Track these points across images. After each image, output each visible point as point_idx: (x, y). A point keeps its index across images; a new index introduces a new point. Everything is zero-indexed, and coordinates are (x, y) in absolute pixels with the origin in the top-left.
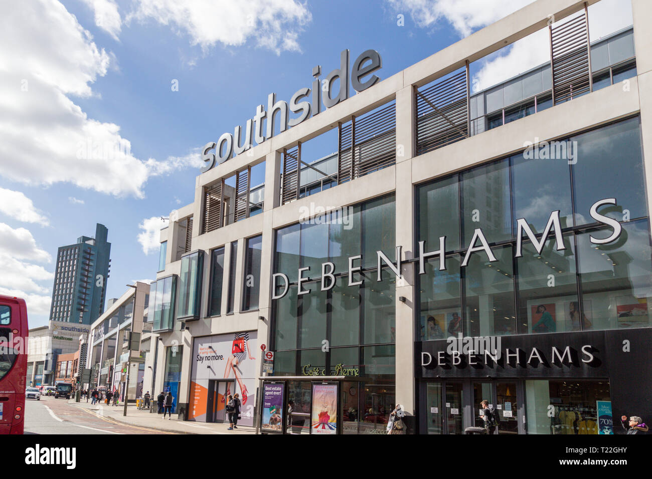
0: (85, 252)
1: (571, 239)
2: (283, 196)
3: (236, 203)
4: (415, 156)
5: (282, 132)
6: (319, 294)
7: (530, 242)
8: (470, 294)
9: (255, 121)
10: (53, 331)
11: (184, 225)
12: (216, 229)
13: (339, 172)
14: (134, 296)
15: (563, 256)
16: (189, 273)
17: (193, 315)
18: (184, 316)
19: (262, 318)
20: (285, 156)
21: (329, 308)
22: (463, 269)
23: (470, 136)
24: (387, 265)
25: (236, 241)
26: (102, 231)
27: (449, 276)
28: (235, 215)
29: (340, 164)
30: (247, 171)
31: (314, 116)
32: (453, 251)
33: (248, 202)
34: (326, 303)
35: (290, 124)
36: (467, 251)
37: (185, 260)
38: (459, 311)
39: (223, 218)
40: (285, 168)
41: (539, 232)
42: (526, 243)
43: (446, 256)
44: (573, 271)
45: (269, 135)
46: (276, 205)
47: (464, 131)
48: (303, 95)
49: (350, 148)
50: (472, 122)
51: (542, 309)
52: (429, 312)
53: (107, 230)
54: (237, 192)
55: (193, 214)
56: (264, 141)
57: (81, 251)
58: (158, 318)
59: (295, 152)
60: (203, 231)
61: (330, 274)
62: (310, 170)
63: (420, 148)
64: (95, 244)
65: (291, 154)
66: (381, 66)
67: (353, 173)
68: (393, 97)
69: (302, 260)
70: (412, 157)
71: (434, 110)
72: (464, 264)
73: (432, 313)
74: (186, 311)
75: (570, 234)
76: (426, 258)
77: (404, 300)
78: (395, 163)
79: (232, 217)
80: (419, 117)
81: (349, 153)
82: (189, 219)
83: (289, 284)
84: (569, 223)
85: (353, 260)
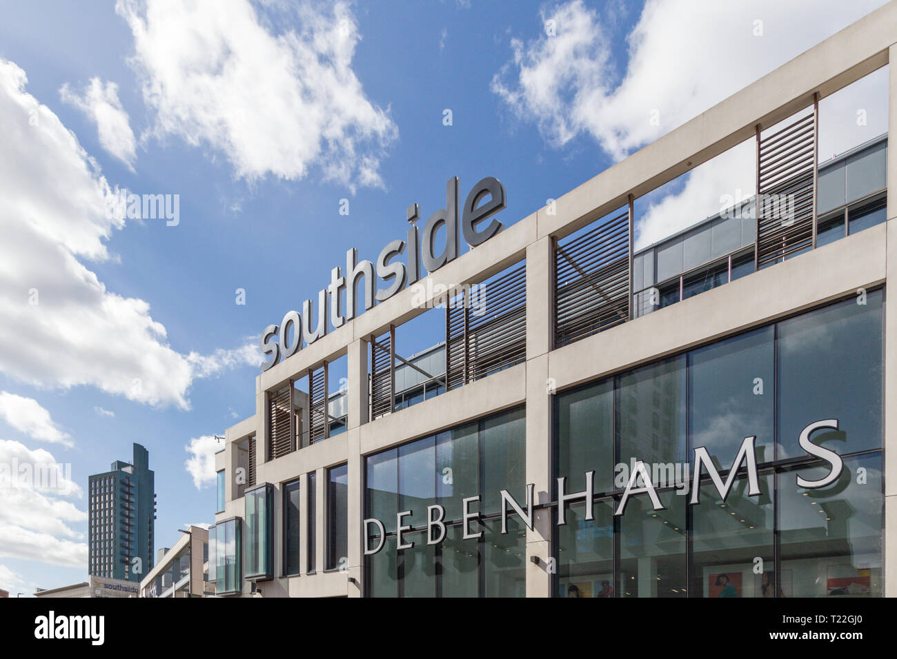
0: (123, 483)
1: (770, 479)
2: (373, 408)
3: (311, 416)
4: (553, 350)
5: (367, 310)
6: (424, 549)
7: (712, 482)
8: (625, 555)
9: (330, 293)
10: (95, 589)
11: (245, 447)
12: (287, 453)
13: (448, 372)
14: (189, 546)
15: (756, 504)
16: (256, 515)
17: (265, 573)
18: (254, 575)
19: (353, 580)
20: (373, 347)
21: (439, 570)
22: (617, 520)
23: (632, 319)
24: (514, 511)
25: (314, 472)
26: (141, 453)
27: (599, 529)
28: (311, 433)
29: (448, 359)
30: (322, 369)
31: (411, 284)
32: (604, 493)
33: (327, 416)
34: (434, 562)
35: (378, 297)
36: (623, 493)
37: (250, 497)
38: (611, 578)
39: (295, 438)
40: (373, 366)
41: (725, 468)
42: (706, 484)
43: (595, 500)
44: (769, 526)
45: (350, 315)
46: (364, 420)
47: (623, 310)
48: (396, 251)
49: (462, 336)
50: (635, 296)
51: (723, 580)
52: (570, 578)
53: (148, 452)
54: (311, 400)
55: (255, 432)
56: (344, 323)
57: (118, 482)
58: (222, 576)
59: (386, 341)
60: (269, 457)
61: (438, 522)
62: (408, 368)
63: (561, 336)
64: (134, 472)
65: (381, 344)
66: (505, 205)
67: (467, 373)
68: (521, 256)
69: (401, 501)
70: (549, 351)
71: (581, 276)
72: (619, 512)
73: (574, 580)
74: (256, 568)
75: (769, 473)
76: (567, 503)
77: (537, 560)
78: (525, 360)
79: (306, 437)
80: (559, 287)
81: (460, 342)
82: (250, 439)
83: (386, 535)
84: (769, 456)
85: (468, 503)
